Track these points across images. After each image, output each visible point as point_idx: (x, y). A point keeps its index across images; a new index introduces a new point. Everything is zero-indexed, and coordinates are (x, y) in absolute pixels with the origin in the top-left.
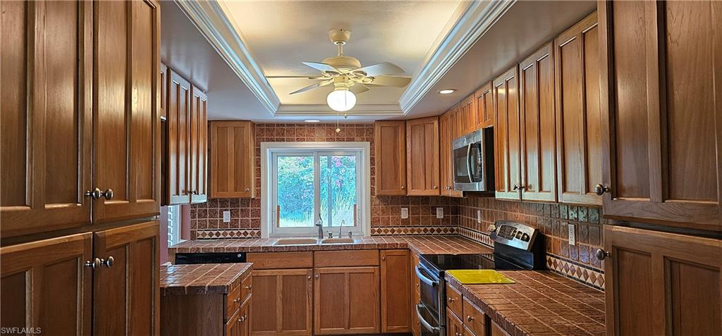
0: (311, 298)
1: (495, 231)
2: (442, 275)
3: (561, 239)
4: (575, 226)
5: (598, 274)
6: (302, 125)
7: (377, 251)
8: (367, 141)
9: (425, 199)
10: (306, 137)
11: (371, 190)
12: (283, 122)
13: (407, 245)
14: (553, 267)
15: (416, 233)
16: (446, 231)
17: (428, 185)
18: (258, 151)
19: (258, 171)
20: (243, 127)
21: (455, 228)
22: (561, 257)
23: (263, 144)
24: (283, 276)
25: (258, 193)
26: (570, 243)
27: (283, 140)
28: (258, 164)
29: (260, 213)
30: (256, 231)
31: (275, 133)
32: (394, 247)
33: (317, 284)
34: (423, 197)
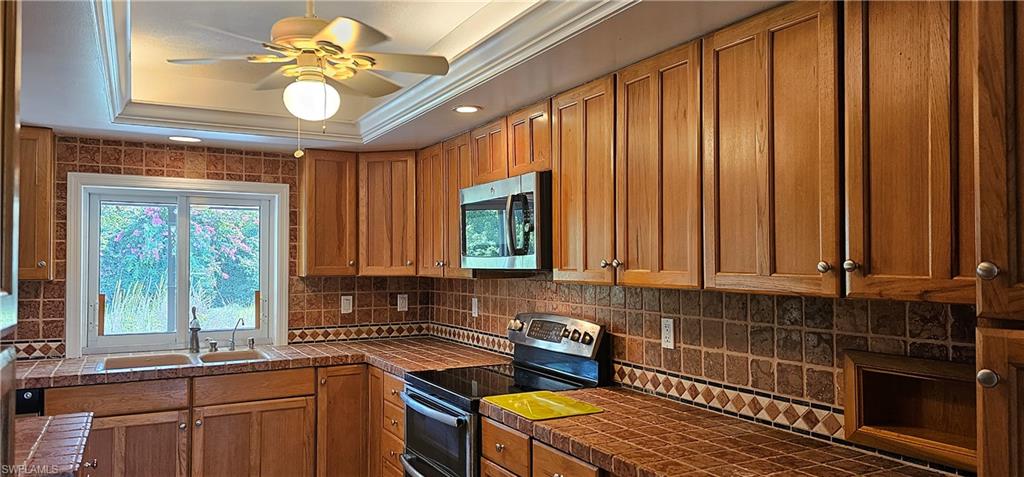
0: (184, 464)
1: (521, 329)
2: (474, 407)
3: (645, 340)
4: (674, 321)
5: (718, 389)
6: (158, 146)
7: (312, 370)
8: (284, 182)
9: (380, 282)
10: (165, 169)
11: (290, 266)
12: (117, 136)
13: (363, 356)
14: (627, 380)
15: (364, 336)
16: (410, 330)
17: (397, 260)
18: (62, 189)
19: (62, 227)
20: (35, 140)
21: (424, 326)
22: (644, 366)
23: (72, 177)
24: (127, 427)
25: (61, 270)
26: (663, 346)
27: (118, 171)
28: (62, 214)
29: (64, 309)
30: (54, 345)
31: (99, 157)
32: (341, 362)
33: (198, 435)
34: (376, 278)
